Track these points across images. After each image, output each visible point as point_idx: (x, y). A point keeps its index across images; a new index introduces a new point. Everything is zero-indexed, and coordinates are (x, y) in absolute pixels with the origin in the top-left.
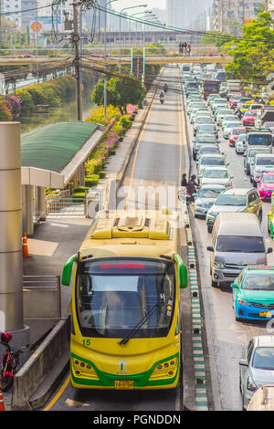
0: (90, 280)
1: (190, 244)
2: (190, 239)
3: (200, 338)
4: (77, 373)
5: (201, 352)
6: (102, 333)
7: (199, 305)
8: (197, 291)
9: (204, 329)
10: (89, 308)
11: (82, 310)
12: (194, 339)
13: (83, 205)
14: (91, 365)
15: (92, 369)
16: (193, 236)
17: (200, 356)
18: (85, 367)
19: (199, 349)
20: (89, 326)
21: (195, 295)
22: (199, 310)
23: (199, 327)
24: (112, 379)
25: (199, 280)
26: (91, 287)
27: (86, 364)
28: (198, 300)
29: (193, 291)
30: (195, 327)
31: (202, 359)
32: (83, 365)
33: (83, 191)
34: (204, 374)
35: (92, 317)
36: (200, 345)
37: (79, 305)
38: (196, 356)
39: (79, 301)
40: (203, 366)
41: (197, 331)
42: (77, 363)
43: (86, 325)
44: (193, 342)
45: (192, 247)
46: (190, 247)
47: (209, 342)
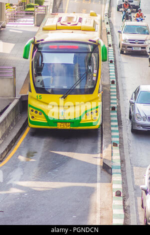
0: (42, 57)
1: (110, 46)
2: (110, 43)
3: (116, 114)
4: (33, 117)
5: (116, 124)
6: (50, 91)
7: (115, 90)
8: (115, 80)
9: (119, 107)
10: (40, 75)
11: (36, 76)
12: (112, 114)
14: (42, 112)
15: (43, 115)
16: (113, 40)
17: (116, 126)
18: (38, 114)
19: (115, 121)
20: (41, 86)
21: (113, 82)
22: (116, 94)
23: (115, 106)
25: (116, 72)
26: (42, 61)
27: (39, 112)
28: (115, 87)
29: (111, 80)
30: (112, 105)
31: (117, 129)
32: (36, 112)
33: (33, 7)
34: (118, 139)
35: (43, 81)
36: (116, 119)
37: (34, 72)
38: (113, 126)
39: (34, 70)
40: (117, 134)
41: (113, 109)
42: (32, 111)
43: (39, 85)
44: (110, 116)
45: (111, 48)
46: (110, 48)
47: (122, 117)
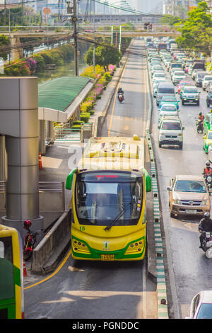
0: (85, 186)
1: (152, 160)
2: (152, 158)
3: (159, 225)
4: (76, 249)
5: (160, 235)
6: (93, 222)
7: (158, 203)
8: (157, 193)
9: (161, 218)
10: (84, 205)
11: (79, 206)
12: (155, 225)
13: (79, 134)
14: (85, 244)
15: (86, 247)
16: (154, 155)
17: (159, 237)
18: (81, 246)
19: (158, 232)
20: (84, 217)
21: (156, 195)
22: (158, 206)
23: (158, 217)
24: (100, 253)
25: (158, 186)
26: (85, 191)
27: (82, 243)
28: (158, 199)
29: (154, 193)
30: (156, 217)
31: (161, 240)
32: (80, 244)
33: (79, 124)
34: (162, 250)
35: (86, 211)
36: (159, 230)
37: (77, 203)
38: (156, 237)
39: (77, 200)
40: (161, 245)
41: (157, 220)
42: (76, 242)
43: (82, 216)
44: (154, 228)
45: (153, 163)
46: (152, 163)
47: (165, 228)
